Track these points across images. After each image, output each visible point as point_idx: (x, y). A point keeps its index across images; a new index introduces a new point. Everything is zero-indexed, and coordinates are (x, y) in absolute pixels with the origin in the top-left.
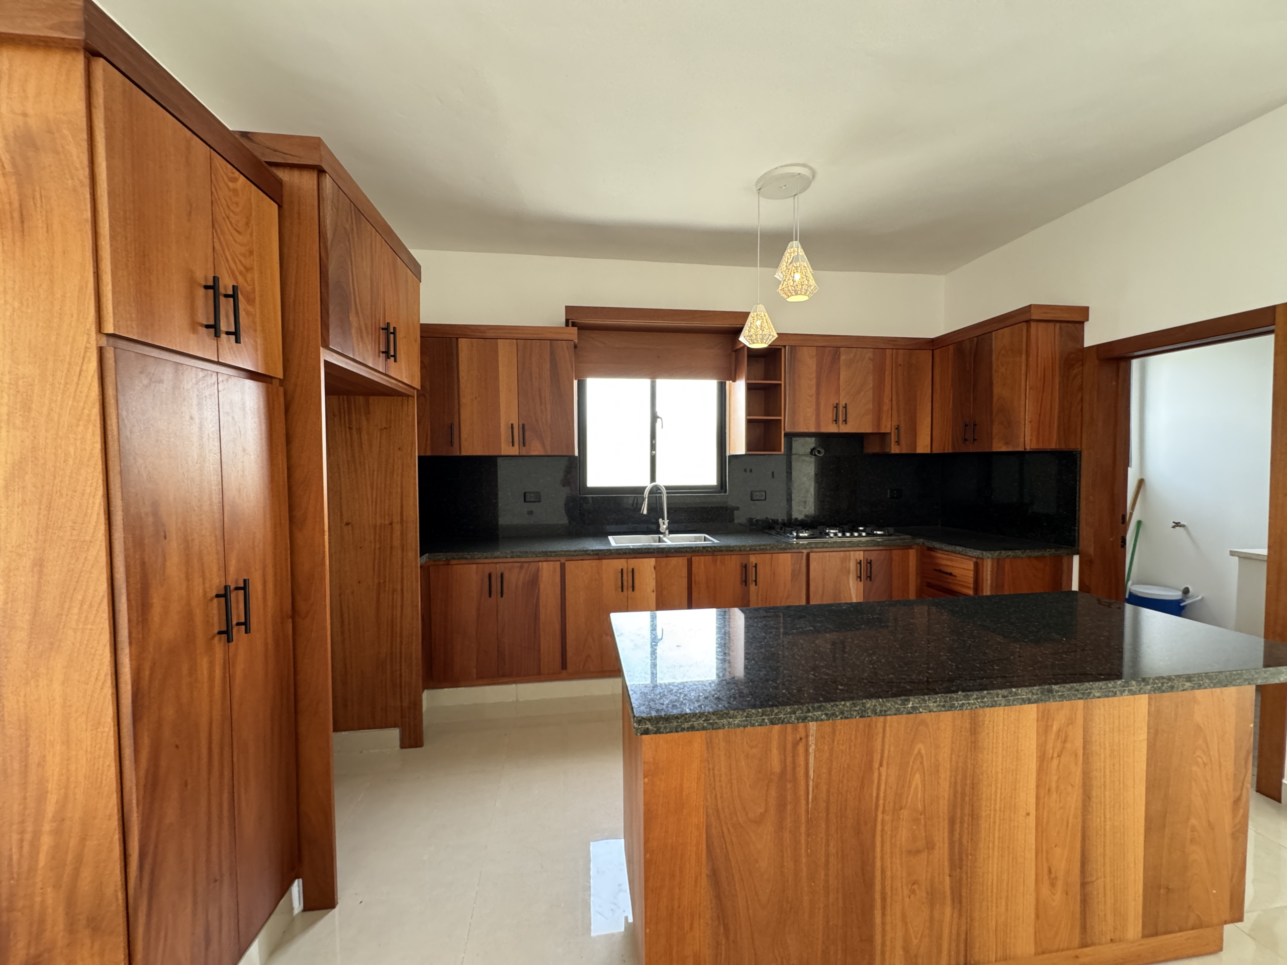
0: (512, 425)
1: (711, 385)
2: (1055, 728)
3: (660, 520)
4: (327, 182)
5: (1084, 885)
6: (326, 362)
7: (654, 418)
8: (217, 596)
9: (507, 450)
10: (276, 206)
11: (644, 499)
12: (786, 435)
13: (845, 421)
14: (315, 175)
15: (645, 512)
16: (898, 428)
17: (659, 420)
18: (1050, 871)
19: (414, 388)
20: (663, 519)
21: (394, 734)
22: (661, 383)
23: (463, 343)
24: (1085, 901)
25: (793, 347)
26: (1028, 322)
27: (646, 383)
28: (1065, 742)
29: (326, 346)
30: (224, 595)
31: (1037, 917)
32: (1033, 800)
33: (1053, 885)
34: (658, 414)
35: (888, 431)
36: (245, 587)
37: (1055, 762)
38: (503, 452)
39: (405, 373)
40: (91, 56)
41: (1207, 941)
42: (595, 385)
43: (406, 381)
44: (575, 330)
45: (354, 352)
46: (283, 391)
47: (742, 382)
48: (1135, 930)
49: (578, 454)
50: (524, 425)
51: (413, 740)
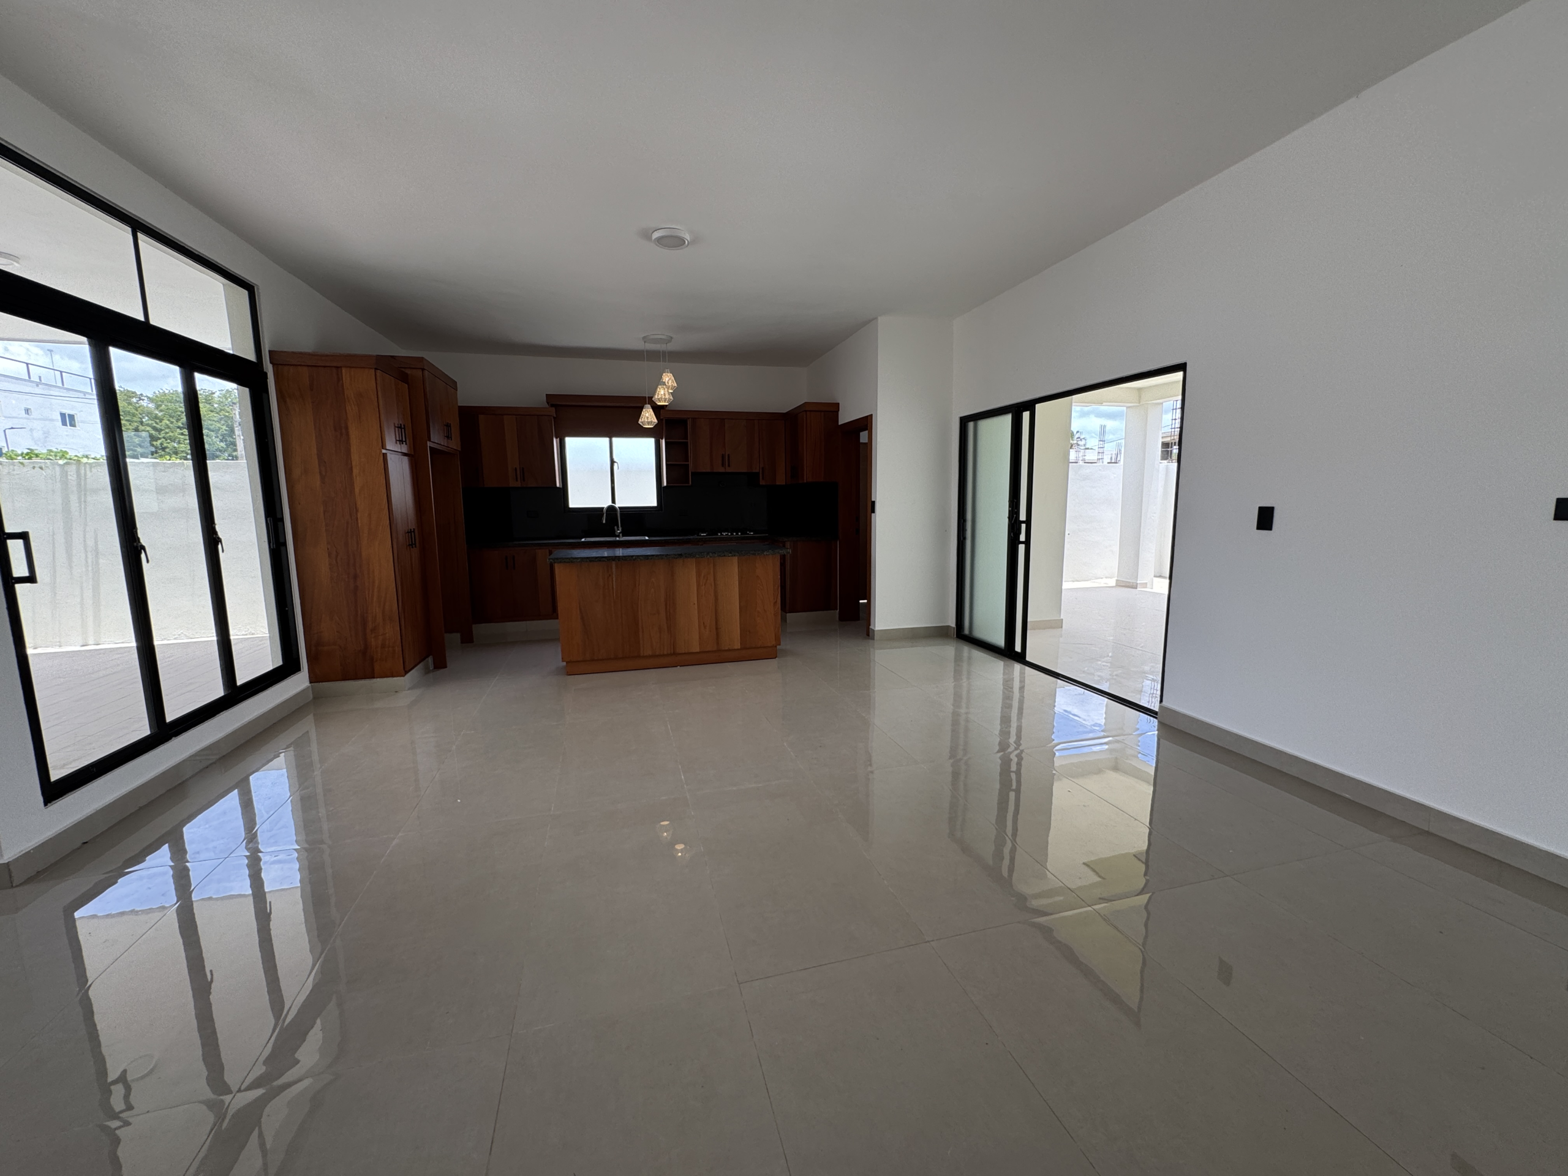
1: (650, 442)
2: (703, 575)
3: (616, 527)
4: (426, 373)
5: (717, 629)
6: (430, 447)
7: (612, 462)
8: (408, 532)
9: (513, 484)
10: (407, 385)
11: (603, 514)
12: (692, 473)
13: (729, 466)
14: (421, 370)
15: (604, 522)
16: (763, 468)
17: (615, 464)
18: (704, 623)
19: (457, 450)
20: (618, 527)
21: (458, 635)
22: (615, 440)
23: (482, 418)
24: (718, 635)
25: (693, 419)
26: (806, 411)
27: (607, 440)
28: (707, 580)
29: (430, 440)
30: (410, 532)
31: (700, 638)
32: (696, 599)
33: (705, 627)
34: (615, 460)
35: (757, 471)
36: (414, 532)
37: (704, 586)
38: (511, 485)
39: (455, 444)
40: (376, 369)
41: (769, 653)
42: (570, 442)
43: (455, 448)
44: (554, 409)
45: (437, 439)
46: (415, 459)
47: (664, 441)
48: (737, 646)
49: (561, 487)
50: (523, 469)
51: (468, 639)
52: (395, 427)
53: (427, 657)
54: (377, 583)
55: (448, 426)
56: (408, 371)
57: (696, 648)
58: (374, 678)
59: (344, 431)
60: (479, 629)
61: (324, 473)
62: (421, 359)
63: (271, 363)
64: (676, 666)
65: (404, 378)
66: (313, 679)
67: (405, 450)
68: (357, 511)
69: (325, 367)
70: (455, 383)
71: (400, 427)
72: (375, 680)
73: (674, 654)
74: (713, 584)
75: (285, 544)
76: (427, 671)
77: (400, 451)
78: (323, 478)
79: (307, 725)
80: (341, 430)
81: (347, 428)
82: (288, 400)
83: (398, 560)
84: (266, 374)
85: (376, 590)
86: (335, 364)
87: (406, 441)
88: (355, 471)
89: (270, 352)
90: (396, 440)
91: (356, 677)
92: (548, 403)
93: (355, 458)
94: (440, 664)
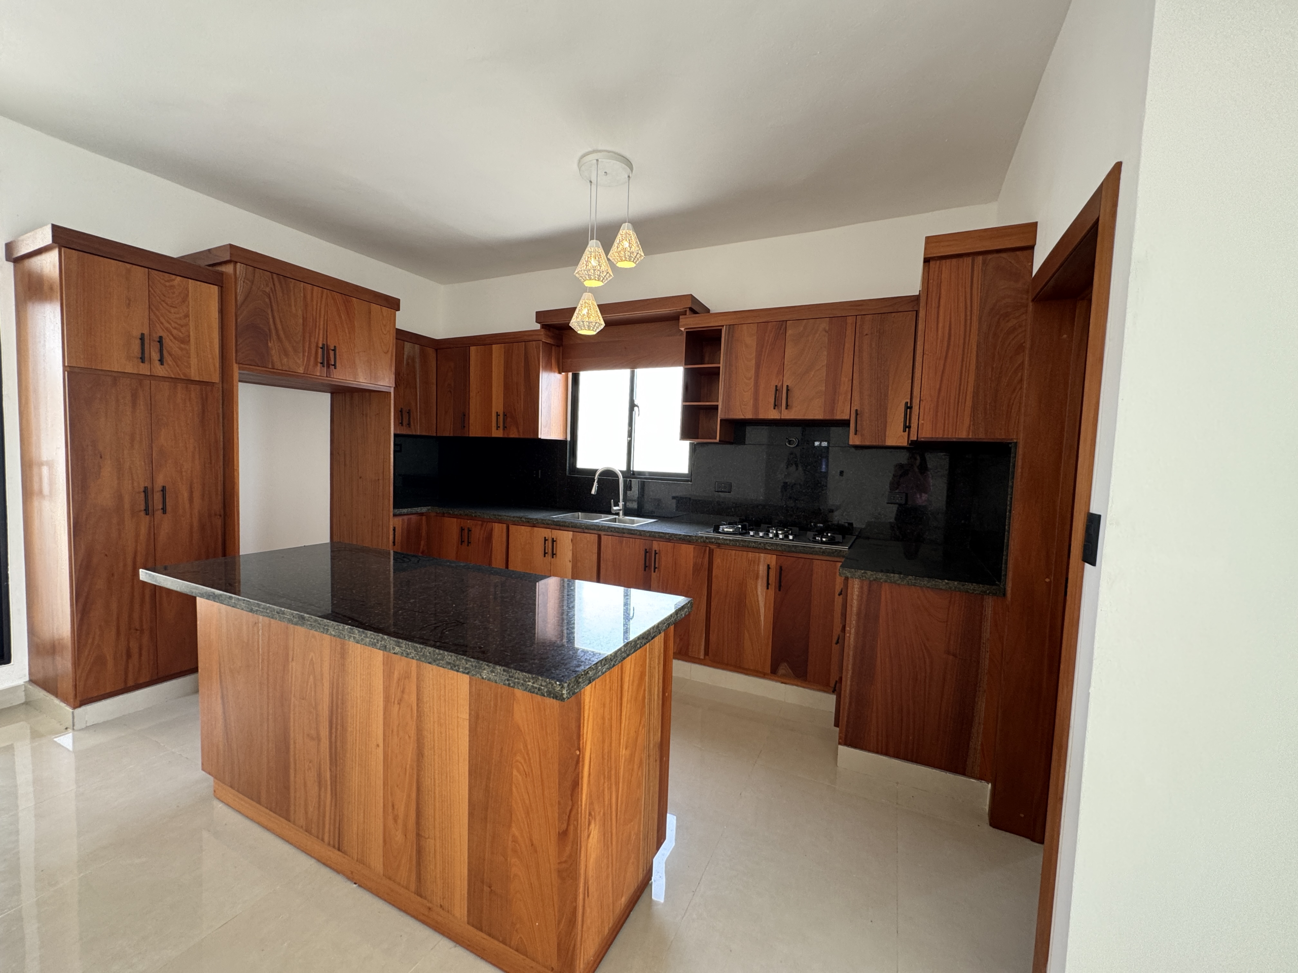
0: (499, 414)
3: (613, 502)
9: (495, 433)
10: (217, 287)
12: (721, 421)
13: (789, 407)
14: (233, 265)
15: (594, 492)
16: (857, 413)
17: (636, 408)
18: (393, 806)
19: (390, 387)
20: (618, 501)
22: (640, 372)
23: (473, 350)
25: (731, 327)
26: (929, 260)
27: (627, 372)
28: (403, 692)
30: (147, 491)
31: (385, 841)
32: (381, 735)
34: (636, 403)
35: (847, 417)
37: (396, 708)
38: (493, 435)
42: (587, 378)
46: (218, 389)
47: (683, 368)
49: (570, 442)
50: (506, 414)
52: (131, 338)
56: (220, 268)
57: (377, 861)
63: (7, 259)
70: (391, 299)
73: (340, 851)
77: (139, 373)
89: (7, 244)
90: (130, 357)
92: (541, 324)
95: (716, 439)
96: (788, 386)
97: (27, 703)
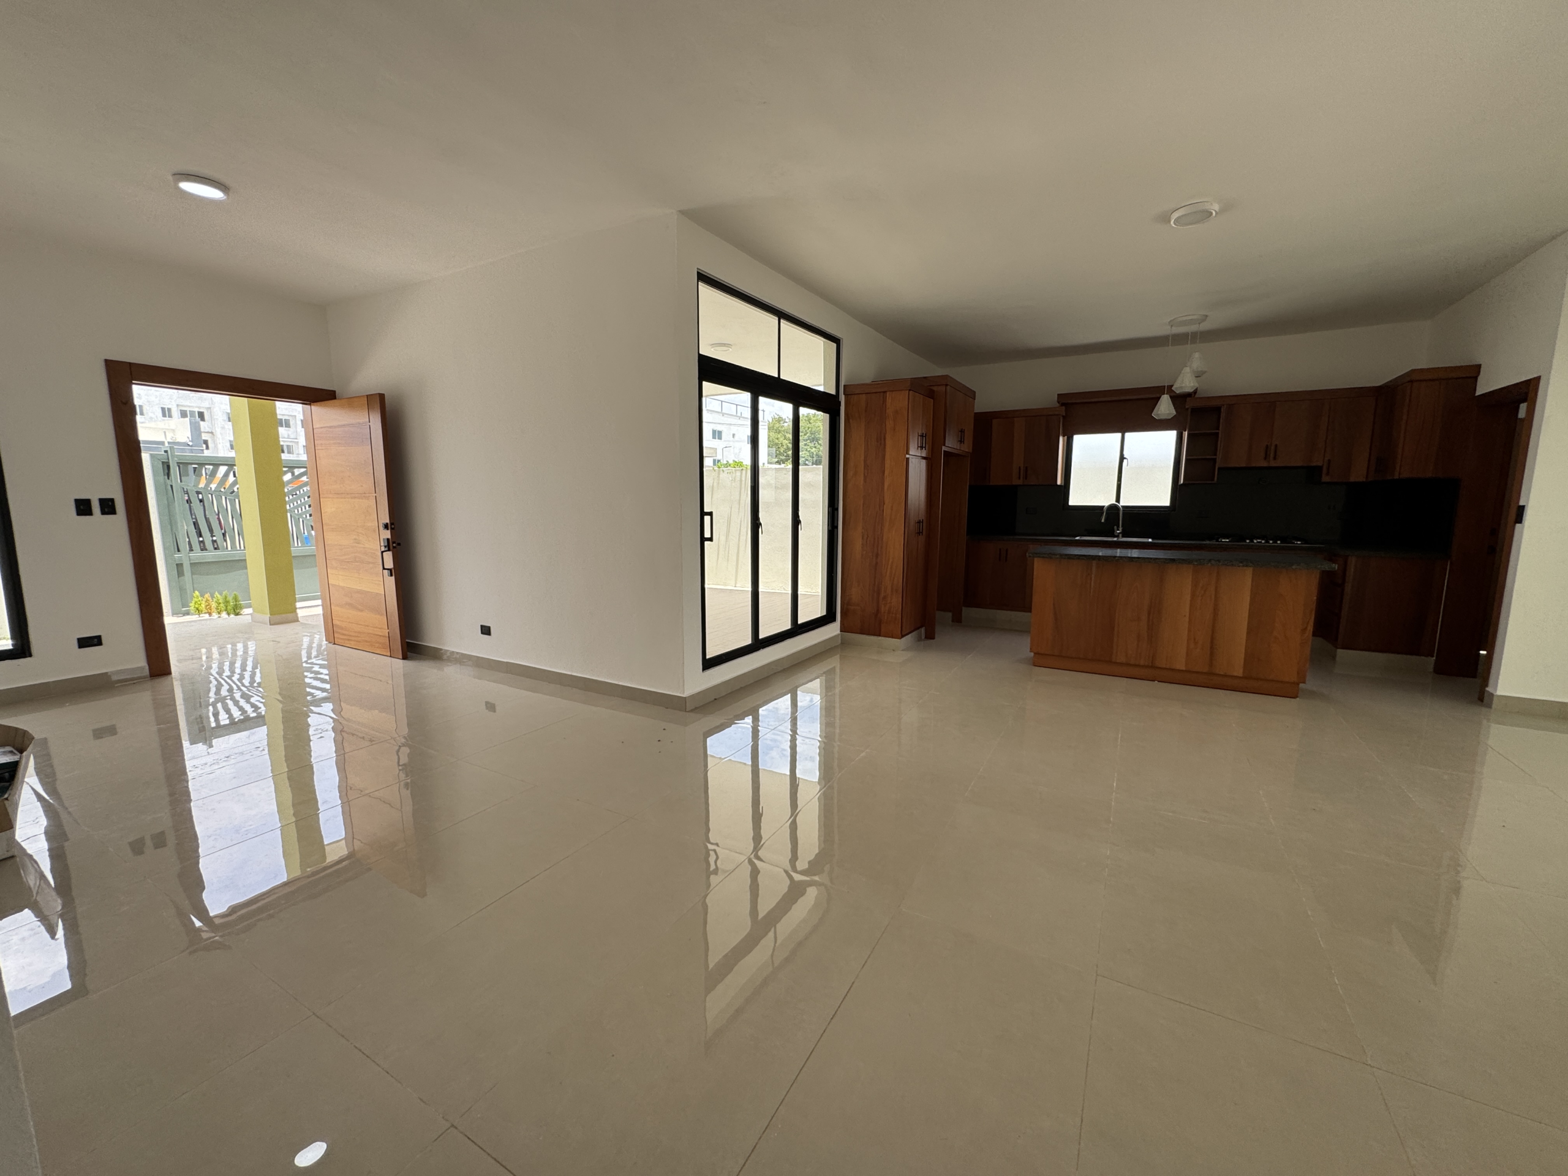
0: (1020, 467)
1: (1170, 435)
2: (1200, 585)
3: (1115, 527)
4: (949, 387)
5: (1212, 647)
6: (944, 451)
7: (1122, 458)
8: (918, 522)
9: (1016, 482)
10: (932, 400)
11: (1103, 513)
12: (1219, 469)
13: (1275, 458)
14: (945, 386)
15: (1103, 521)
17: (1125, 461)
18: (1195, 639)
19: (968, 452)
20: (1118, 527)
21: (950, 614)
22: (1127, 435)
23: (995, 422)
24: (1212, 654)
25: (1229, 406)
26: (1411, 381)
27: (1119, 435)
28: (1206, 591)
29: (944, 445)
31: (1188, 656)
32: (1188, 611)
33: (1196, 643)
34: (1125, 456)
35: (1320, 464)
36: (922, 522)
37: (1200, 598)
38: (1014, 483)
39: (967, 447)
40: (910, 390)
41: (1289, 690)
42: (1079, 440)
43: (967, 450)
44: (1064, 407)
45: (951, 444)
46: (931, 462)
47: (1186, 433)
48: (1239, 671)
49: (1063, 484)
50: (1026, 468)
51: (957, 620)
52: (919, 436)
53: (921, 627)
54: (891, 560)
55: (962, 431)
56: (935, 388)
57: (1181, 665)
58: (880, 636)
59: (883, 441)
60: (966, 612)
61: (866, 475)
62: (947, 377)
63: (844, 394)
64: (1154, 681)
65: (931, 394)
66: (843, 629)
67: (924, 455)
68: (884, 504)
69: (876, 393)
70: (974, 392)
71: (922, 436)
72: (880, 638)
73: (1153, 667)
74: (1213, 597)
75: (837, 527)
76: (919, 639)
77: (919, 455)
78: (865, 477)
79: (834, 662)
80: (881, 440)
81: (885, 439)
82: (851, 420)
83: (907, 545)
84: (840, 403)
85: (889, 567)
86: (883, 390)
87: (925, 447)
88: (886, 473)
89: (844, 386)
90: (918, 447)
91: (869, 634)
92: (1059, 402)
93: (887, 465)
94: (930, 636)
95: (1213, 480)
96: (1276, 446)
97: (842, 643)
